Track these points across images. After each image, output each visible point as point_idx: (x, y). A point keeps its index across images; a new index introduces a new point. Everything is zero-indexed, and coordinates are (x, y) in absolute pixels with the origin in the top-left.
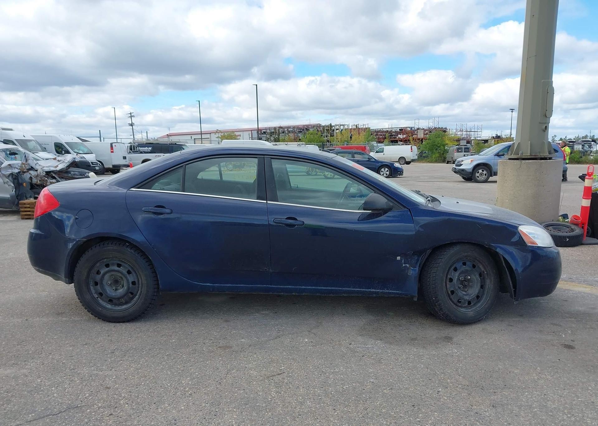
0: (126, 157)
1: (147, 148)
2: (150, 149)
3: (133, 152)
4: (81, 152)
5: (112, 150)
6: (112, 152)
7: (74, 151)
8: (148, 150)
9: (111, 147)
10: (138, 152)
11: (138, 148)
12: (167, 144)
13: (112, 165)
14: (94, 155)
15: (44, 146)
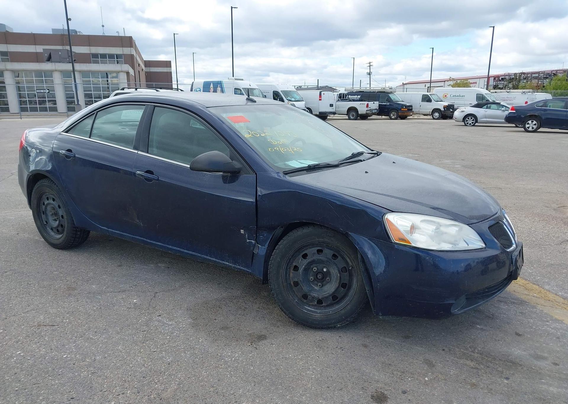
0: (333, 104)
1: (356, 96)
2: (359, 97)
3: (341, 100)
4: (293, 99)
5: (320, 98)
6: (320, 100)
7: (287, 98)
8: (357, 98)
9: (320, 95)
10: (347, 100)
11: (347, 96)
12: (375, 92)
13: (319, 112)
14: (304, 103)
15: (265, 94)
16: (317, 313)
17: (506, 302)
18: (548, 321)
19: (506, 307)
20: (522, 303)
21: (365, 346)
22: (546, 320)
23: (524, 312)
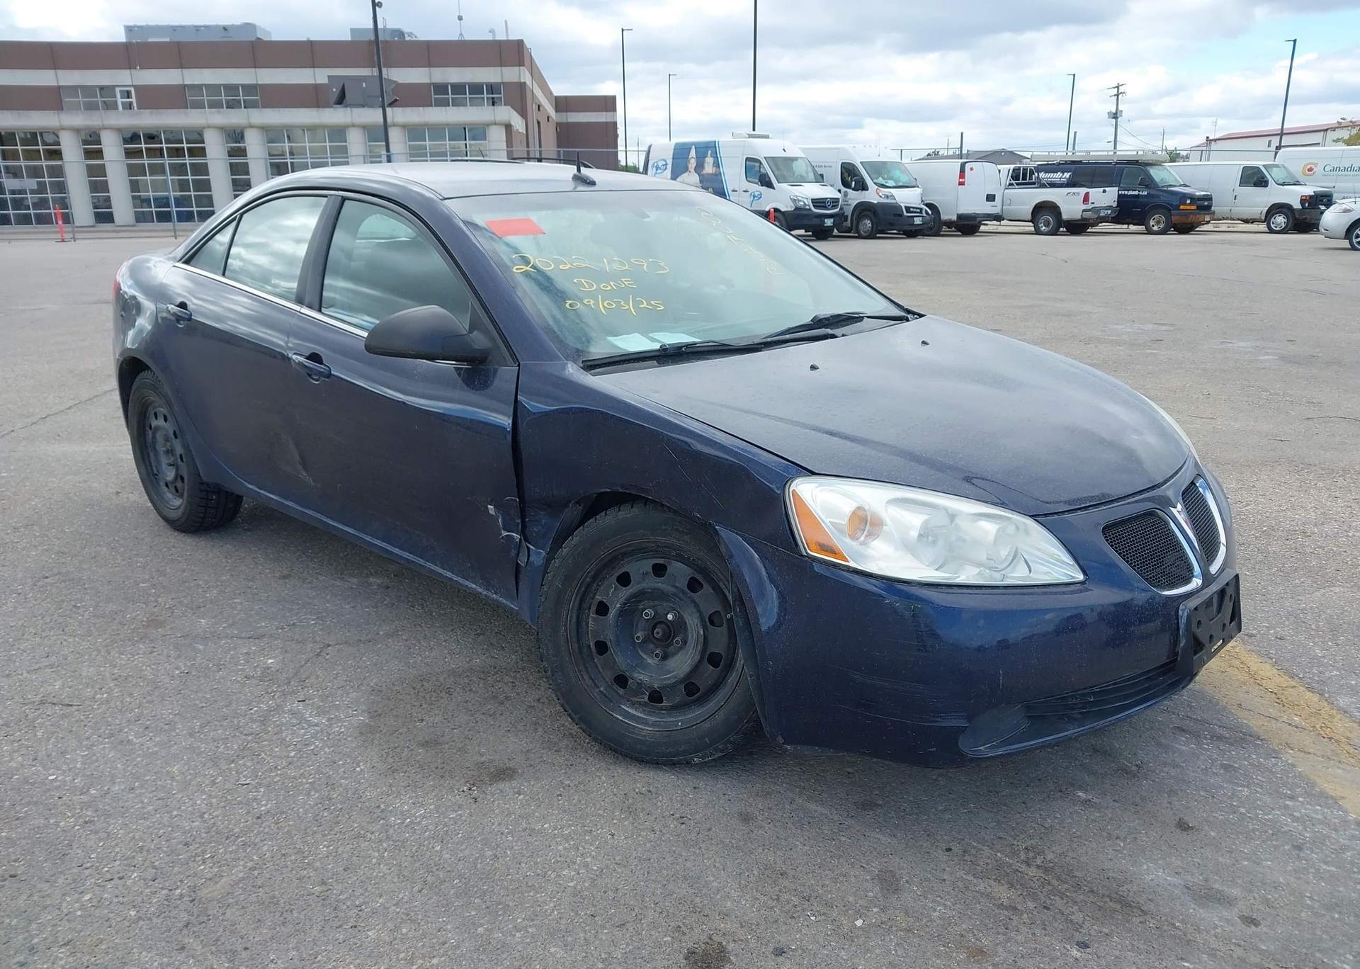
0: (995, 195)
1: (1059, 175)
2: (1068, 176)
3: (1017, 184)
4: (891, 183)
5: (961, 180)
6: (961, 184)
7: (875, 181)
8: (1061, 178)
9: (960, 172)
10: (1034, 183)
11: (1036, 174)
12: (1111, 163)
13: (958, 214)
14: (918, 191)
15: (820, 171)
16: (645, 723)
17: (1196, 735)
18: (1292, 798)
19: (1193, 748)
20: (1243, 738)
21: (746, 818)
22: (1289, 792)
23: (1236, 765)
